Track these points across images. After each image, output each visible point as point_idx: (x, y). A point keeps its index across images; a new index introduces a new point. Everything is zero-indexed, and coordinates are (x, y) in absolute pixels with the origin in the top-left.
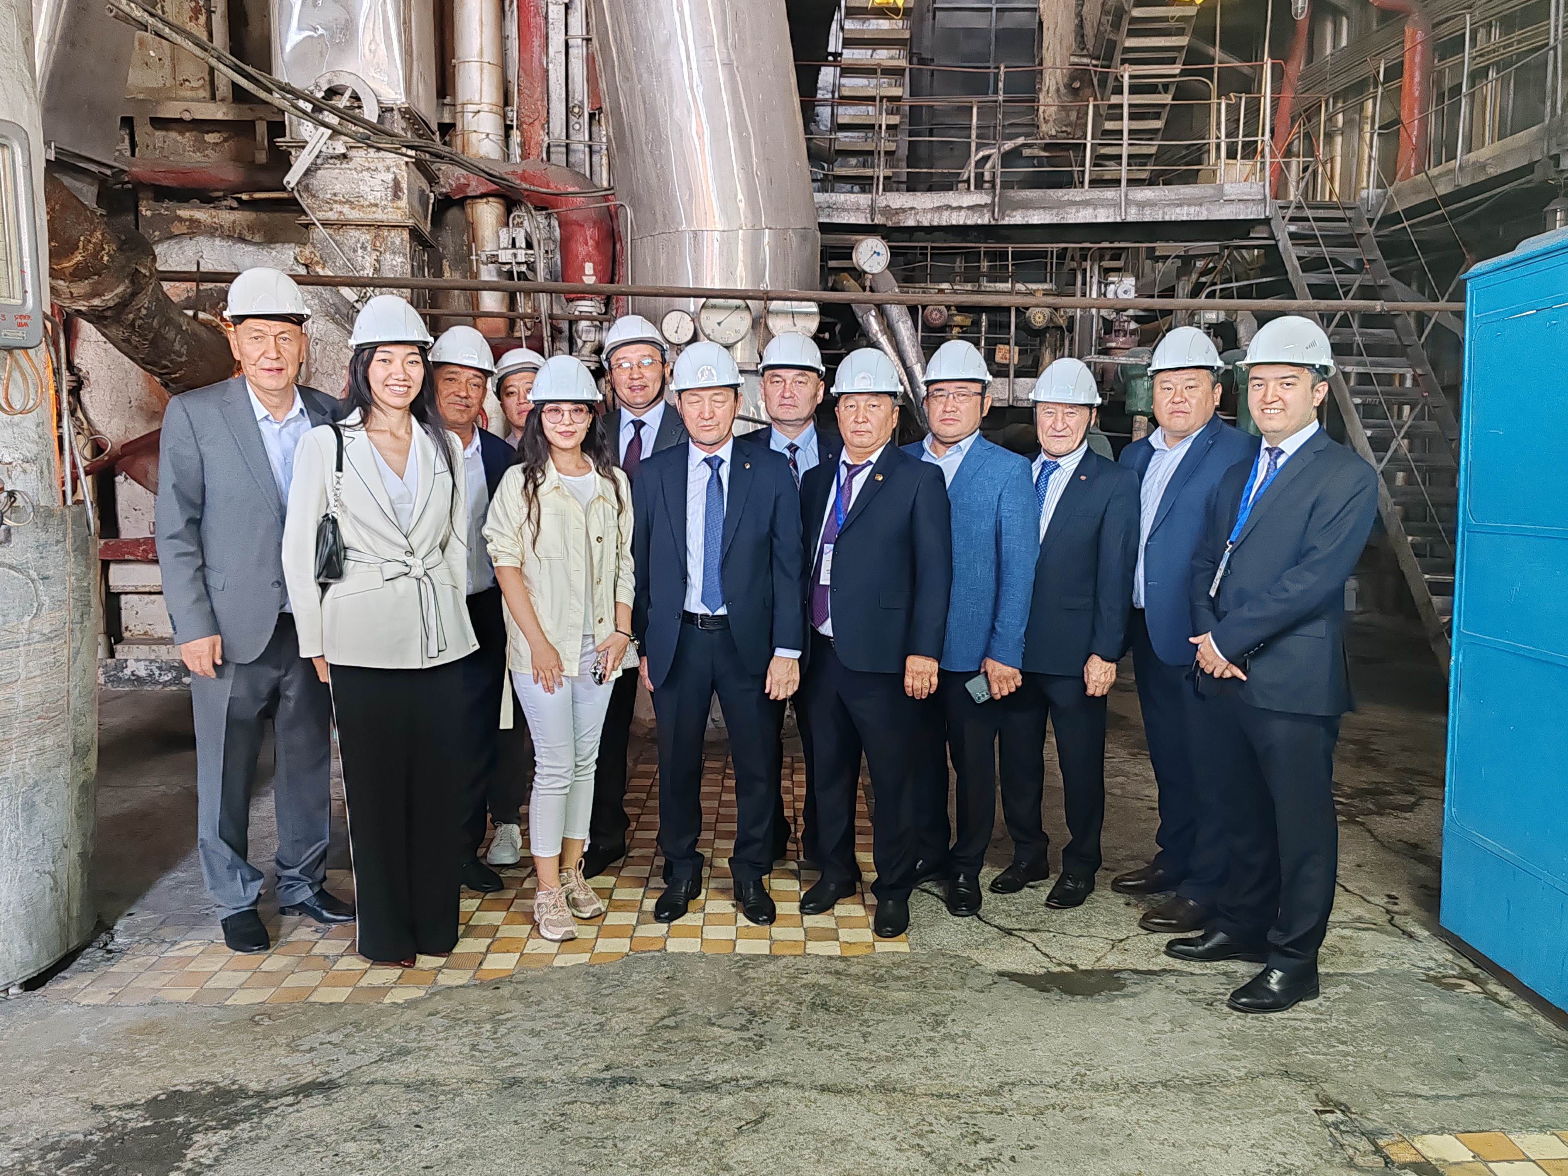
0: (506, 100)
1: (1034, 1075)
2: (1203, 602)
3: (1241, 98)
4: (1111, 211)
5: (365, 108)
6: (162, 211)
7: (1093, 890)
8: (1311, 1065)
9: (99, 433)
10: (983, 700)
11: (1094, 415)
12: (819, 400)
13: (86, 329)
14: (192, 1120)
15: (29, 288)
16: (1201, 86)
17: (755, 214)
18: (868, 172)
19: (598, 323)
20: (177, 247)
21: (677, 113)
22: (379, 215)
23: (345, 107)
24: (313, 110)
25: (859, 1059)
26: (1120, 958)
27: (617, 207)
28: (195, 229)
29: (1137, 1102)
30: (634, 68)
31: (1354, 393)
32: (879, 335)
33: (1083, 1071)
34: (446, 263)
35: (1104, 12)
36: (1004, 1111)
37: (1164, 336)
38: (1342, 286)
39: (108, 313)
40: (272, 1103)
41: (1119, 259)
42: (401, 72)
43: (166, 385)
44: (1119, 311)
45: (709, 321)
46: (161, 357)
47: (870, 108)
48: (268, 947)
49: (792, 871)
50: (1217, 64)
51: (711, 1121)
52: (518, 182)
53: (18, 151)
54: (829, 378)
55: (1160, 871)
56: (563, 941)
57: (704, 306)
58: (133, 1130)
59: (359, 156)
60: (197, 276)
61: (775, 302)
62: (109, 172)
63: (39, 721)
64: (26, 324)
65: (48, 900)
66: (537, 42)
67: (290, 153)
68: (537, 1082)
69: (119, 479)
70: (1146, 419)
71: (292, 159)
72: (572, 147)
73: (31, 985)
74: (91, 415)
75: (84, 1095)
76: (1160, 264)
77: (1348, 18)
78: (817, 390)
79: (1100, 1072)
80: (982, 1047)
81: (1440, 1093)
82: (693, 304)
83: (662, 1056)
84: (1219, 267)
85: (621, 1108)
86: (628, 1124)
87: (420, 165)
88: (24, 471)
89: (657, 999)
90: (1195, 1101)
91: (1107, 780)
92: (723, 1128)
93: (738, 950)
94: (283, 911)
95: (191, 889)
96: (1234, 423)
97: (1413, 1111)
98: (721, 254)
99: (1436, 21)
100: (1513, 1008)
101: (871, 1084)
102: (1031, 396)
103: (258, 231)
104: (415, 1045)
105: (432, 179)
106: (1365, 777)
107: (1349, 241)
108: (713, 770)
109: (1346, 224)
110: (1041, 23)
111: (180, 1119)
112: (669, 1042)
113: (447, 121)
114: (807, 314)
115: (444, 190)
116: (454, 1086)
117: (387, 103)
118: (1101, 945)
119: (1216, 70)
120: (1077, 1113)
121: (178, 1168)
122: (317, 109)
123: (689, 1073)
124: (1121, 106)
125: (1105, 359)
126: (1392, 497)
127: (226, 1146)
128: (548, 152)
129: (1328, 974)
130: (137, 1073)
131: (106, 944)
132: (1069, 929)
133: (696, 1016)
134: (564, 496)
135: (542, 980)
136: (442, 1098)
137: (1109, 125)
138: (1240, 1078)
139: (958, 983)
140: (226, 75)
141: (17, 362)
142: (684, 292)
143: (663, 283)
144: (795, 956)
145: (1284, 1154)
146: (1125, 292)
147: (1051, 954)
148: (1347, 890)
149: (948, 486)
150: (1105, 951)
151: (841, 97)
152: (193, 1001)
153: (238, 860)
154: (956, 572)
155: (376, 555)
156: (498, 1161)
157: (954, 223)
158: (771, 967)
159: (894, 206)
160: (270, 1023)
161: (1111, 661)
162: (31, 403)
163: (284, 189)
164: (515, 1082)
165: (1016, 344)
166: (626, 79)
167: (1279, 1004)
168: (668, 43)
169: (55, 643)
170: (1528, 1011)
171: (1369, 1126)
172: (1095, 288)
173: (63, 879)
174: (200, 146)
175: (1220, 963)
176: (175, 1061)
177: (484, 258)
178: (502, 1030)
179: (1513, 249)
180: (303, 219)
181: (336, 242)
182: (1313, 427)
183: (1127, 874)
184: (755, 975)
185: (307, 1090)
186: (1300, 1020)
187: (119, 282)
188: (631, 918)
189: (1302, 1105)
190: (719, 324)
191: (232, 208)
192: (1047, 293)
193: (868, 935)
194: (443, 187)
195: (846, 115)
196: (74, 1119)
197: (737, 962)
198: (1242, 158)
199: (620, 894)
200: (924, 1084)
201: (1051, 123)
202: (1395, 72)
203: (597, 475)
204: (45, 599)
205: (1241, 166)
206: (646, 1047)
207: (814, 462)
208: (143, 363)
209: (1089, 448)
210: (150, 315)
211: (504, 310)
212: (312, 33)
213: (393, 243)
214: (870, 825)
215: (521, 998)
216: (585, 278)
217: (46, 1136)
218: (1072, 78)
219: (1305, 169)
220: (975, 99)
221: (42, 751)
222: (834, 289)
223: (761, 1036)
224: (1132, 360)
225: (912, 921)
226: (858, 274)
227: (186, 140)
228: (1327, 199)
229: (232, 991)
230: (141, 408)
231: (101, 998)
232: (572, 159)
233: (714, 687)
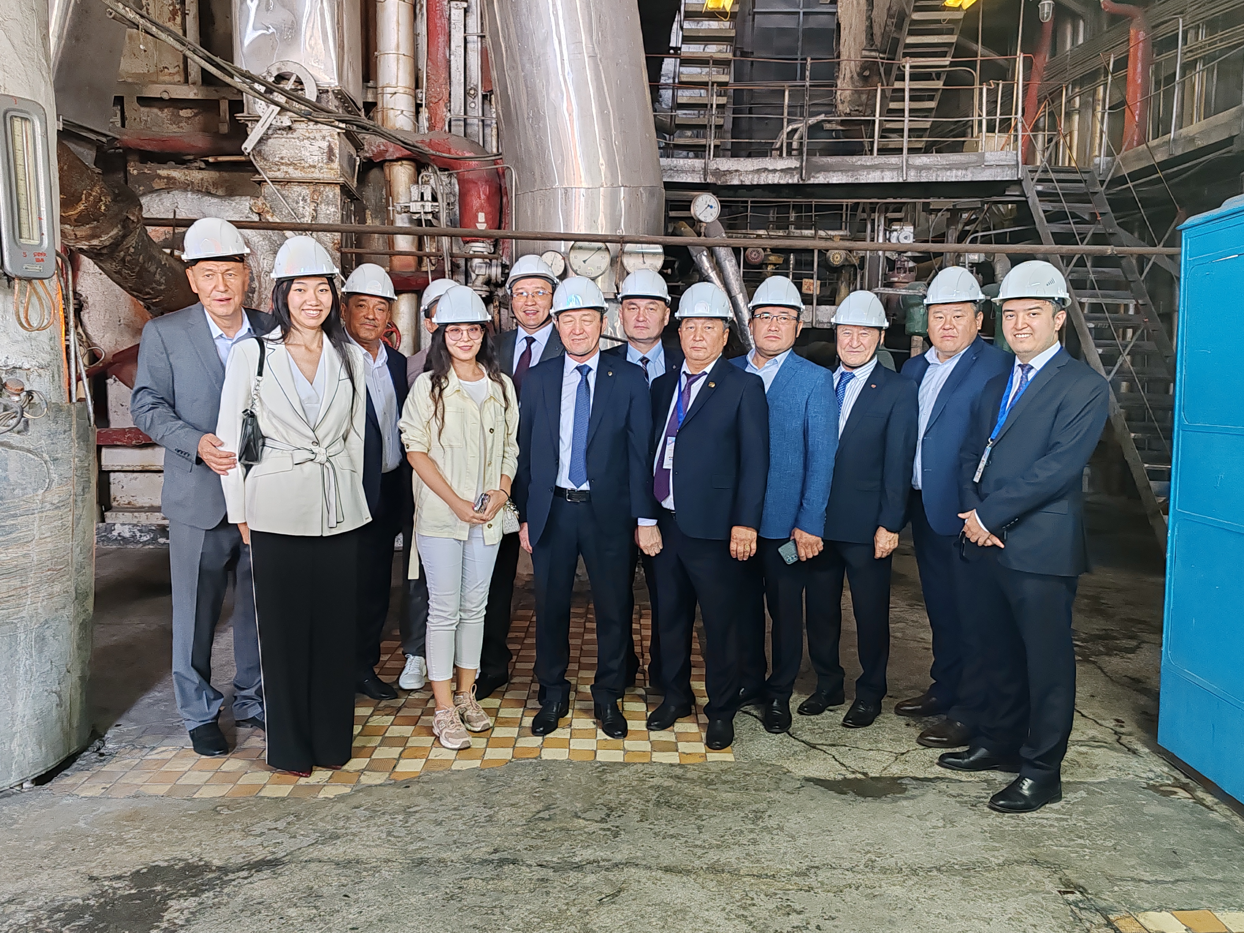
0: (417, 84)
1: (834, 860)
2: (969, 486)
3: (998, 85)
4: (895, 173)
5: (306, 91)
6: (146, 171)
7: (880, 713)
8: (1056, 854)
9: (95, 345)
10: (792, 561)
11: (883, 336)
12: (666, 323)
13: (86, 263)
14: (168, 889)
15: (45, 231)
16: (967, 75)
17: (614, 175)
18: (702, 141)
19: (488, 261)
20: (157, 199)
21: (552, 95)
22: (317, 175)
23: (291, 89)
24: (266, 92)
25: (696, 846)
26: (902, 767)
27: (504, 170)
28: (171, 185)
29: (917, 883)
30: (518, 59)
31: (1088, 319)
32: (710, 271)
33: (873, 858)
34: (368, 212)
35: (890, 16)
36: (810, 889)
37: (937, 273)
38: (1079, 234)
39: (105, 251)
40: (231, 876)
41: (900, 212)
42: (334, 62)
43: (148, 308)
44: (900, 253)
45: (577, 259)
46: (144, 286)
47: (702, 91)
48: (226, 753)
49: (640, 696)
50: (979, 58)
51: (578, 895)
52: (427, 149)
53: (37, 124)
54: (674, 306)
55: (934, 699)
56: (459, 749)
57: (572, 248)
58: (122, 896)
59: (302, 128)
60: (173, 223)
61: (628, 245)
62: (104, 140)
63: (49, 573)
64: (42, 260)
65: (54, 713)
66: (442, 39)
67: (247, 126)
68: (439, 861)
69: (110, 381)
70: (922, 338)
71: (249, 130)
72: (469, 121)
73: (41, 780)
74: (89, 331)
75: (83, 869)
76: (933, 216)
77: (1084, 21)
78: (664, 315)
79: (887, 859)
80: (793, 837)
81: (1159, 879)
82: (563, 246)
83: (539, 842)
84: (980, 218)
85: (506, 884)
86: (512, 896)
87: (349, 135)
88: (40, 376)
89: (535, 797)
90: (963, 883)
91: (891, 625)
92: (589, 900)
93: (598, 759)
94: (238, 724)
95: (165, 706)
96: (991, 342)
97: (1137, 893)
98: (586, 206)
99: (1154, 24)
100: (1216, 811)
101: (705, 866)
102: (833, 320)
103: (222, 186)
104: (343, 831)
105: (358, 146)
106: (1097, 625)
107: (1084, 198)
108: (578, 615)
109: (1083, 185)
110: (839, 25)
111: (159, 888)
112: (544, 831)
113: (370, 100)
114: (654, 254)
115: (368, 155)
116: (374, 864)
117: (325, 86)
118: (885, 757)
119: (979, 62)
120: (869, 891)
121: (158, 927)
122: (269, 91)
123: (560, 856)
124: (903, 90)
125: (889, 291)
126: (1118, 402)
127: (195, 910)
128: (450, 126)
129: (1069, 783)
130: (124, 851)
131: (99, 749)
132: (860, 744)
133: (565, 810)
134: (464, 398)
135: (443, 781)
136: (365, 873)
137: (893, 105)
138: (999, 865)
139: (773, 786)
140: (197, 62)
141: (34, 289)
142: (557, 236)
143: (540, 229)
144: (643, 764)
145: (1035, 926)
146: (906, 238)
147: (846, 764)
148: (1083, 715)
149: (766, 391)
150: (890, 762)
151: (681, 83)
152: (169, 794)
153: (204, 683)
154: (773, 461)
155: (288, 443)
156: (409, 924)
157: (770, 182)
158: (625, 772)
159: (722, 169)
160: (230, 812)
161: (895, 532)
162: (46, 322)
163: (242, 154)
164: (422, 861)
165: (818, 279)
166: (513, 68)
167: (1028, 807)
168: (547, 38)
169: (64, 510)
170: (1229, 813)
171: (1103, 904)
172: (881, 234)
173: (66, 697)
174: (176, 120)
175: (982, 772)
176: (154, 842)
177: (399, 209)
178: (412, 820)
179: (1220, 206)
180: (257, 178)
181: (282, 196)
182: (1056, 347)
183: (907, 701)
184: (611, 778)
185: (259, 866)
186: (1047, 819)
187: (114, 226)
188: (513, 732)
189: (1049, 886)
190: (584, 262)
191: (201, 169)
192: (843, 238)
193: (701, 747)
194: (367, 152)
195: (685, 95)
196: (75, 888)
197: (598, 768)
198: (999, 132)
199: (504, 713)
200: (746, 866)
201: (846, 104)
202: (1122, 64)
203: (489, 380)
204: (54, 476)
205: (998, 138)
206: (525, 834)
207: (661, 371)
208: (130, 290)
209: (878, 362)
210: (137, 253)
211: (414, 250)
212: (265, 32)
213: (327, 196)
214: (701, 659)
215: (426, 795)
216: (478, 225)
217: (53, 901)
218: (864, 68)
219: (1050, 140)
220: (786, 84)
221: (51, 596)
222: (674, 234)
223: (617, 827)
224: (911, 292)
225: (736, 736)
226: (694, 222)
227: (165, 114)
228: (1067, 165)
229: (199, 787)
230: (127, 326)
231: (97, 791)
232: (469, 131)
233: (579, 549)
